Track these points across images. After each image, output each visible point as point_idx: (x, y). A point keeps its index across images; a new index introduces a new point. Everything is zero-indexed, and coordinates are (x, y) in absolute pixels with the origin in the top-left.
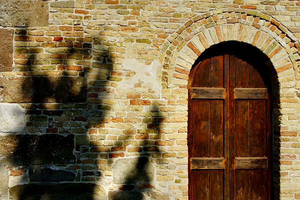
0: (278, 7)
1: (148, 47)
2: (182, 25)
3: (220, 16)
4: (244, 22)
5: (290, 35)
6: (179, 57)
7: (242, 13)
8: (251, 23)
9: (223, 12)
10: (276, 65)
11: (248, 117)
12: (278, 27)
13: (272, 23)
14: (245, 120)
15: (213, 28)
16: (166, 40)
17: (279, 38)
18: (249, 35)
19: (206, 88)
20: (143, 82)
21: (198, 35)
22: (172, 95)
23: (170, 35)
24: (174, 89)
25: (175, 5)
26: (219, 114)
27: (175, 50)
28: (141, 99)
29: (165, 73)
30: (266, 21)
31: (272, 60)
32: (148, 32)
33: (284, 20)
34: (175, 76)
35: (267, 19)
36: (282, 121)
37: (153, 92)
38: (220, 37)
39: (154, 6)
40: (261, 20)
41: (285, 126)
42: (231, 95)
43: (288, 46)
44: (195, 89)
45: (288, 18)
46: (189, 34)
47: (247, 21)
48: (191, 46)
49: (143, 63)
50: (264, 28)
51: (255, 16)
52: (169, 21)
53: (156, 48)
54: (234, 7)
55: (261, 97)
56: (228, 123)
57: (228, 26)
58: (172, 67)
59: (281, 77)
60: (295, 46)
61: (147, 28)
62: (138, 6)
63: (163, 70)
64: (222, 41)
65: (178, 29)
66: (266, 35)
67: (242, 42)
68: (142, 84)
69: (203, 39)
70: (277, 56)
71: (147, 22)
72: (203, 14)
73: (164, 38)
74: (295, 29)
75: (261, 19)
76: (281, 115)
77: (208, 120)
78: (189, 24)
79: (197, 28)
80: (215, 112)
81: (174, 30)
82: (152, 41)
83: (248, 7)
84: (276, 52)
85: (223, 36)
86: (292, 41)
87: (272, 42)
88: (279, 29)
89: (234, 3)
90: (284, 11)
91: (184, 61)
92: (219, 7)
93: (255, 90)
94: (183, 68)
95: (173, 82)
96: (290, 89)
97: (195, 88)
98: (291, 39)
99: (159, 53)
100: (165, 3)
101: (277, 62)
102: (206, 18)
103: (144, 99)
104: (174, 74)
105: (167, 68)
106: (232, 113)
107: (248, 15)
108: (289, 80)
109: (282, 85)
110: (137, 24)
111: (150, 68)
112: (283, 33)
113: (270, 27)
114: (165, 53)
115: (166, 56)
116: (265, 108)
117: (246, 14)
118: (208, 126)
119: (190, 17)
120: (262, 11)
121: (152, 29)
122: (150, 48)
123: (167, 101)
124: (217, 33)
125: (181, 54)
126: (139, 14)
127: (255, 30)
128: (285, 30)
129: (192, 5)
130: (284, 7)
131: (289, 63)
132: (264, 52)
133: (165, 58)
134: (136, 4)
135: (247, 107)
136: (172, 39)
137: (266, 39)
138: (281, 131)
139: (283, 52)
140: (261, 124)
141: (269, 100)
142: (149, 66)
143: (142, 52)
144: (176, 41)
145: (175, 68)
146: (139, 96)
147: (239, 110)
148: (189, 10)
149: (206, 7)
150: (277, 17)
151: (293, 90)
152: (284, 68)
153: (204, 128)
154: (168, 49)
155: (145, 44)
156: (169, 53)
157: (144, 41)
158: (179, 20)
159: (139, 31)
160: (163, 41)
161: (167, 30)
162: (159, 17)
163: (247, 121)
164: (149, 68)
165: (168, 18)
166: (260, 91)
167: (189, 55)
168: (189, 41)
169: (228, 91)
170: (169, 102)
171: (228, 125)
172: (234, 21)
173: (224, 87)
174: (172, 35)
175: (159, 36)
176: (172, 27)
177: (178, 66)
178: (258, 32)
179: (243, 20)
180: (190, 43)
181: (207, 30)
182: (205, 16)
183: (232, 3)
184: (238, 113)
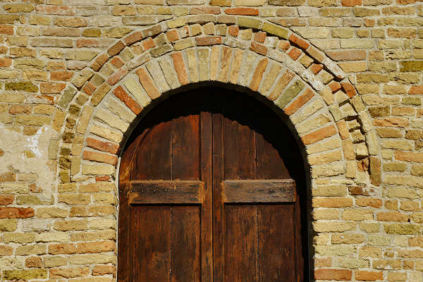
0: (305, 9)
1: (30, 98)
2: (102, 53)
3: (183, 32)
4: (232, 42)
5: (331, 65)
6: (96, 118)
7: (228, 25)
8: (248, 44)
9: (189, 24)
10: (302, 129)
11: (253, 242)
12: (304, 50)
13: (292, 43)
14: (249, 247)
15: (167, 56)
16: (68, 84)
17: (308, 73)
18: (244, 70)
19: (161, 181)
20: (18, 171)
21: (137, 73)
22: (80, 196)
23: (77, 74)
24: (85, 183)
25: (88, 13)
26: (190, 237)
27: (87, 103)
28: (14, 205)
29: (65, 152)
30: (280, 38)
31: (293, 118)
32: (31, 68)
33: (318, 36)
34: (86, 157)
35: (280, 34)
36: (317, 248)
37: (40, 191)
38: (182, 74)
39: (43, 15)
40: (270, 38)
41: (325, 257)
42: (216, 195)
43: (327, 90)
44: (138, 184)
45: (325, 31)
46: (116, 71)
47: (239, 40)
48: (121, 95)
49: (18, 130)
50: (276, 54)
51: (255, 30)
52: (74, 44)
53: (46, 100)
54: (212, 12)
55: (282, 197)
56: (210, 254)
57: (198, 51)
58: (81, 138)
59: (314, 154)
60: (342, 89)
61: (30, 60)
62: (10, 15)
63: (61, 144)
64: (187, 81)
65: (94, 61)
66: (280, 68)
67: (229, 84)
68: (17, 176)
69: (146, 79)
70: (305, 110)
71: (29, 47)
72: (146, 28)
73: (65, 79)
74: (340, 54)
75: (269, 35)
76: (316, 234)
77: (165, 251)
78: (117, 51)
79: (134, 56)
80: (181, 232)
81: (85, 63)
82: (39, 86)
83: (240, 12)
84: (302, 102)
85: (188, 71)
86: (337, 79)
87: (292, 83)
88: (307, 54)
89: (210, 4)
90: (317, 17)
91: (106, 126)
92: (179, 14)
93: (268, 184)
94: (104, 141)
95: (82, 170)
96: (333, 179)
97: (138, 182)
98: (333, 75)
99: (53, 110)
100: (66, 8)
101: (304, 122)
102: (153, 37)
103: (21, 206)
104: (86, 153)
105: (72, 140)
106: (217, 233)
107: (241, 28)
108: (330, 160)
109: (315, 171)
110: (8, 52)
111: (35, 143)
112: (316, 62)
113: (287, 52)
114: (67, 110)
115: (68, 115)
116: (291, 220)
117: (236, 26)
118: (166, 262)
119: (119, 35)
120: (269, 19)
121: (41, 61)
122: (35, 100)
123: (69, 209)
124: (175, 67)
125: (100, 111)
126: (11, 32)
127: (255, 59)
128: (320, 56)
129: (121, 10)
130: (316, 9)
131: (329, 124)
132: (276, 102)
133: (67, 120)
134: (6, 12)
135: (253, 221)
136: (80, 81)
137: (281, 76)
138: (316, 269)
139: (316, 101)
140: (284, 257)
141: (298, 203)
142: (33, 137)
143: (18, 110)
144: (88, 86)
145: (88, 139)
146: (9, 200)
147: (234, 226)
148: (117, 22)
149: (151, 14)
150: (302, 31)
151: (339, 181)
152: (319, 136)
153: (158, 267)
154: (73, 102)
155: (25, 93)
156: (75, 110)
157: (23, 86)
158: (96, 42)
159: (12, 67)
160: (63, 86)
161: (71, 64)
162: (54, 37)
163: (253, 250)
164: (33, 143)
165: (73, 39)
166: (280, 186)
167: (117, 114)
168: (117, 85)
169: (210, 187)
170: (73, 212)
171: (210, 260)
172: (211, 41)
173: (200, 179)
174: (81, 73)
175: (54, 76)
176: (82, 58)
177: (94, 137)
178: (262, 62)
179: (230, 39)
180: (119, 88)
181: (154, 61)
182: (150, 33)
183: (207, 5)
184: (232, 233)
